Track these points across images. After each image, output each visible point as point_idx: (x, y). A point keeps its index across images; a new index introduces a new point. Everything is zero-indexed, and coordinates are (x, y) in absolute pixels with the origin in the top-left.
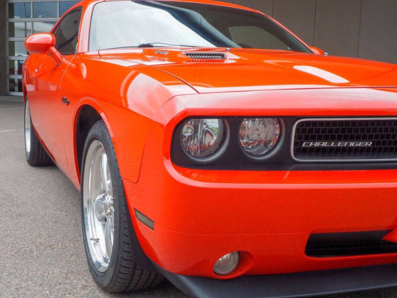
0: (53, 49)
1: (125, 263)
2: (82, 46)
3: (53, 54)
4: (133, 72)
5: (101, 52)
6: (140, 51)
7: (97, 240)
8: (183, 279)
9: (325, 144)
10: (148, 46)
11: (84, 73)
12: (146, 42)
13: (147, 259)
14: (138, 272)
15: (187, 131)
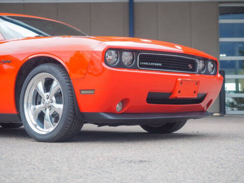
8: (103, 114)
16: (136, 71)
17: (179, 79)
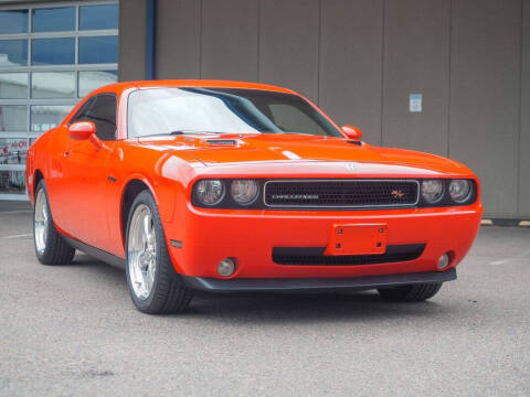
0: (94, 136)
1: (164, 282)
2: (121, 133)
3: (93, 141)
4: (165, 155)
5: (141, 140)
6: (173, 138)
7: (140, 284)
8: (200, 279)
9: (286, 197)
10: (180, 133)
11: (122, 156)
12: (177, 130)
13: (178, 275)
14: (172, 290)
15: (202, 189)
16: (262, 215)
17: (335, 225)
